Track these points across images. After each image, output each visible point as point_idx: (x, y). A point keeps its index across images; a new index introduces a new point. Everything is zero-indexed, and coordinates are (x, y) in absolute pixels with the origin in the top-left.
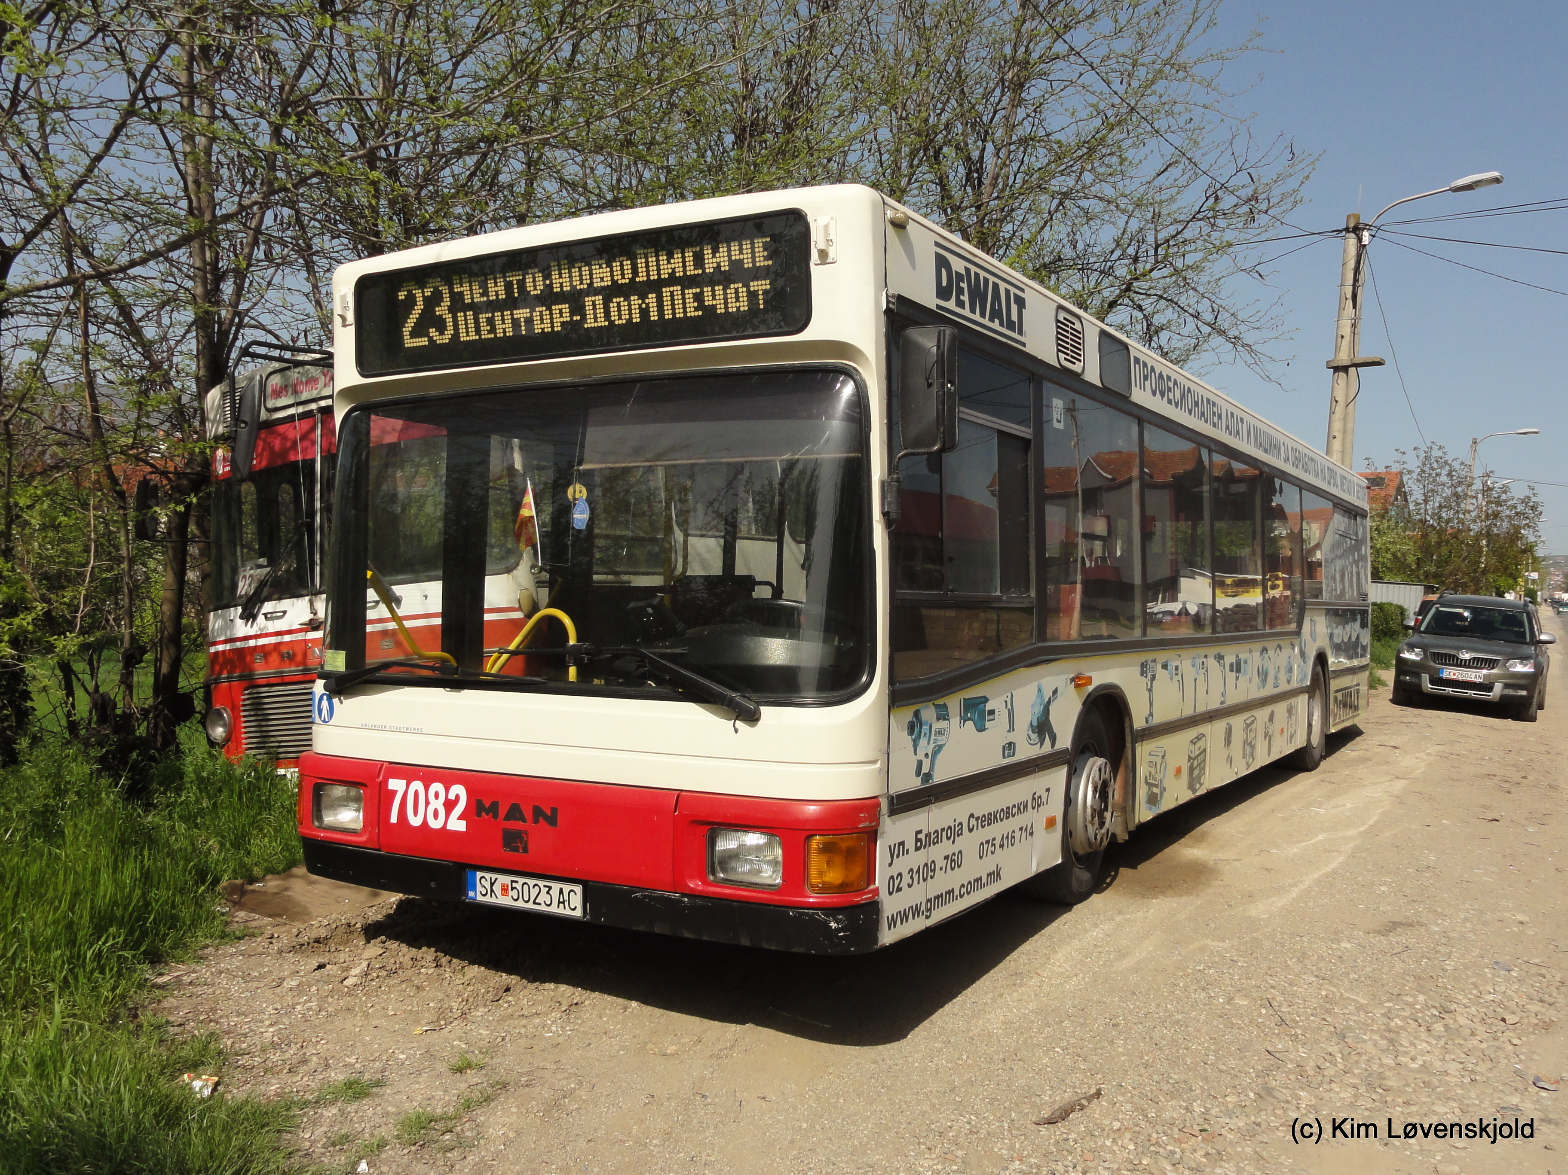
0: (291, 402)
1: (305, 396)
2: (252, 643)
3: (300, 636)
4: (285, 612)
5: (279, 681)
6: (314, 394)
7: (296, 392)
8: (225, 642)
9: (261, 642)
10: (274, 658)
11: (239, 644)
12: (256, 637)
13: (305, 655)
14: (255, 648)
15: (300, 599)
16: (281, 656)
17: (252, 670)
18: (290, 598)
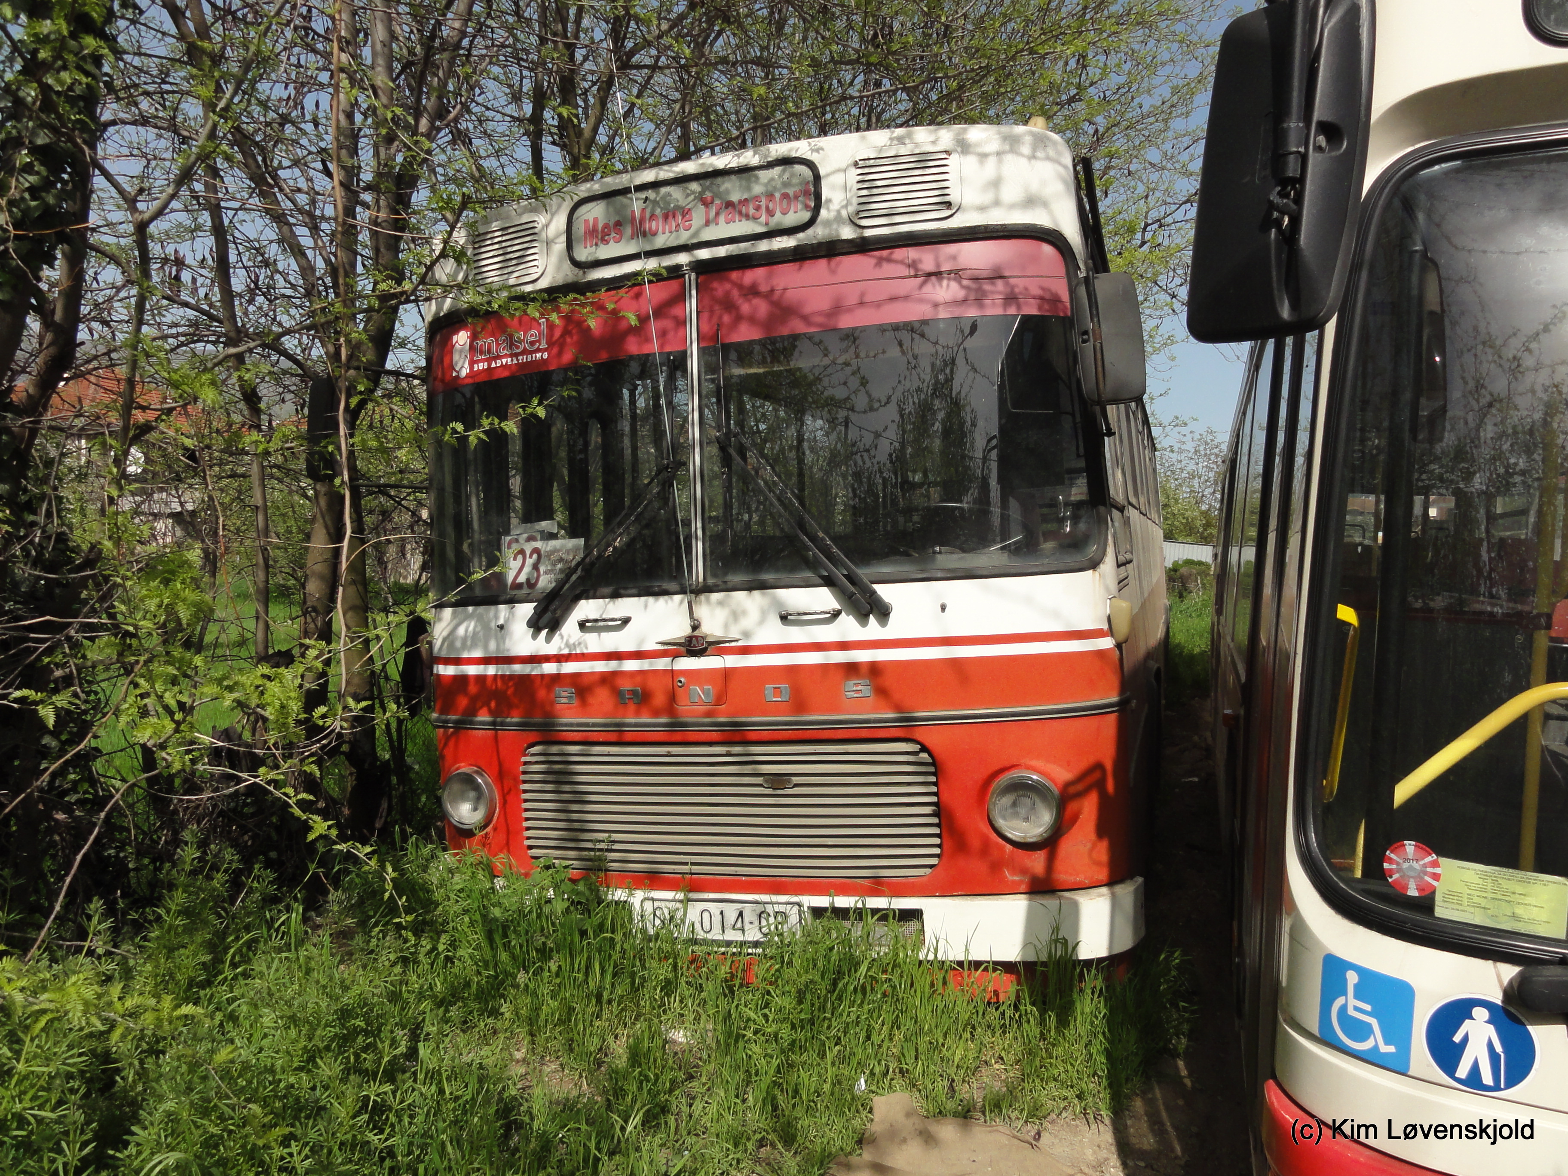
0: (631, 250)
1: (661, 241)
2: (549, 668)
3: (662, 664)
4: (626, 621)
5: (613, 737)
6: (684, 237)
7: (642, 233)
8: (486, 661)
9: (569, 668)
10: (602, 697)
11: (518, 669)
12: (559, 658)
13: (672, 698)
14: (556, 679)
15: (662, 600)
16: (617, 693)
17: (550, 715)
18: (639, 595)
